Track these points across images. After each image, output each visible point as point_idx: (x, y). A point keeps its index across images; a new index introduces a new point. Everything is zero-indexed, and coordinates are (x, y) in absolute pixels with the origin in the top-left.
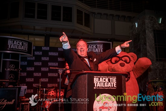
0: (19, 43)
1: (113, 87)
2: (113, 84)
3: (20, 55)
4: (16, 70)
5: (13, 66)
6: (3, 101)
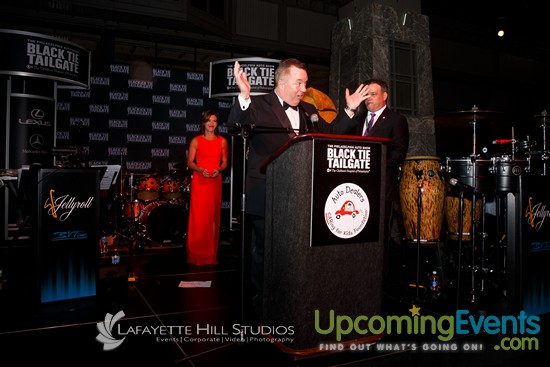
0: (56, 53)
1: (365, 169)
2: (364, 163)
3: (55, 83)
4: (46, 123)
5: (40, 114)
6: (67, 201)
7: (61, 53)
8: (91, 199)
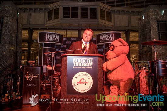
1: (90, 66)
2: (90, 64)
3: (55, 44)
6: (31, 75)
7: (54, 36)
8: (38, 75)
